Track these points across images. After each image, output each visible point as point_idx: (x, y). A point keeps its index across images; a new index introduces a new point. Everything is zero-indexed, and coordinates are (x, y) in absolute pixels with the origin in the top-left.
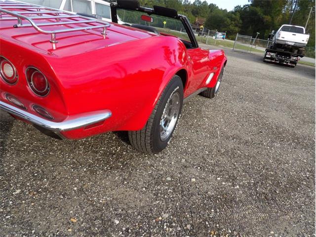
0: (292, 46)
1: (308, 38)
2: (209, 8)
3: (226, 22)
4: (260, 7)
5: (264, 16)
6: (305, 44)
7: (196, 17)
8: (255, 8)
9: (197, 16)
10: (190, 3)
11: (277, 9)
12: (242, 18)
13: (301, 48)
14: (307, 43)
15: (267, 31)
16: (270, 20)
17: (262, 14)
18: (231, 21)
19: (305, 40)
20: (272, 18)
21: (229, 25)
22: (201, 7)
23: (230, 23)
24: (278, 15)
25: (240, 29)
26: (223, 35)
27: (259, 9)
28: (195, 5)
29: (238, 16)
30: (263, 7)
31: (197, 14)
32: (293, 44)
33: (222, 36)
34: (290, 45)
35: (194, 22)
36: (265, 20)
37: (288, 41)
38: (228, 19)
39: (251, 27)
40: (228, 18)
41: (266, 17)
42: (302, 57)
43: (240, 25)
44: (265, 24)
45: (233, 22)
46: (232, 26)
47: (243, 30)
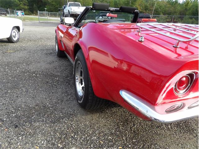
3: (16, 3)
23: (19, 3)
25: (28, 7)
26: (22, 12)
33: (22, 14)
34: (79, 14)
37: (77, 12)
39: (35, 5)
43: (28, 4)
45: (21, 2)
46: (22, 5)
47: (30, 7)
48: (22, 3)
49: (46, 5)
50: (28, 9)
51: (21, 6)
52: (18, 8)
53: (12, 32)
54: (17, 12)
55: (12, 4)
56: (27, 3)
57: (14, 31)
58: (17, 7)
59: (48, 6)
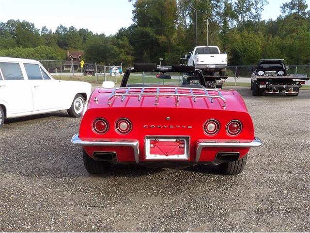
0: (214, 69)
1: (227, 57)
2: (80, 35)
3: (113, 52)
4: (150, 26)
5: (158, 37)
6: (225, 64)
7: (66, 50)
8: (144, 28)
9: (67, 48)
10: (51, 32)
11: (169, 27)
12: (132, 43)
13: (222, 69)
14: (226, 63)
15: (166, 54)
16: (166, 41)
17: (155, 34)
18: (119, 48)
19: (225, 61)
20: (168, 37)
21: (119, 54)
22: (69, 35)
23: (118, 52)
24: (172, 33)
25: (133, 57)
26: (119, 68)
27: (150, 28)
28: (59, 34)
29: (126, 42)
30: (153, 26)
31: (67, 45)
32: (214, 67)
33: (118, 71)
34: (212, 69)
35: (65, 57)
36: (160, 41)
37: (208, 65)
38: (115, 47)
39: (145, 53)
40: (115, 45)
41: (160, 37)
42: (225, 78)
43: (133, 52)
44: (161, 45)
45: (122, 50)
46: (122, 55)
47: (137, 58)
48: (123, 52)
49: (166, 51)
50: (133, 61)
51: (121, 57)
52: (116, 60)
53: (75, 101)
54: (111, 69)
55: (107, 55)
56: (132, 50)
57: (78, 99)
58: (113, 59)
59: (170, 54)
